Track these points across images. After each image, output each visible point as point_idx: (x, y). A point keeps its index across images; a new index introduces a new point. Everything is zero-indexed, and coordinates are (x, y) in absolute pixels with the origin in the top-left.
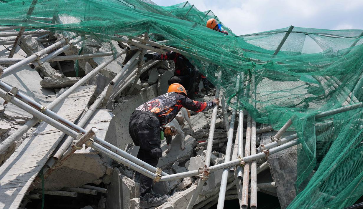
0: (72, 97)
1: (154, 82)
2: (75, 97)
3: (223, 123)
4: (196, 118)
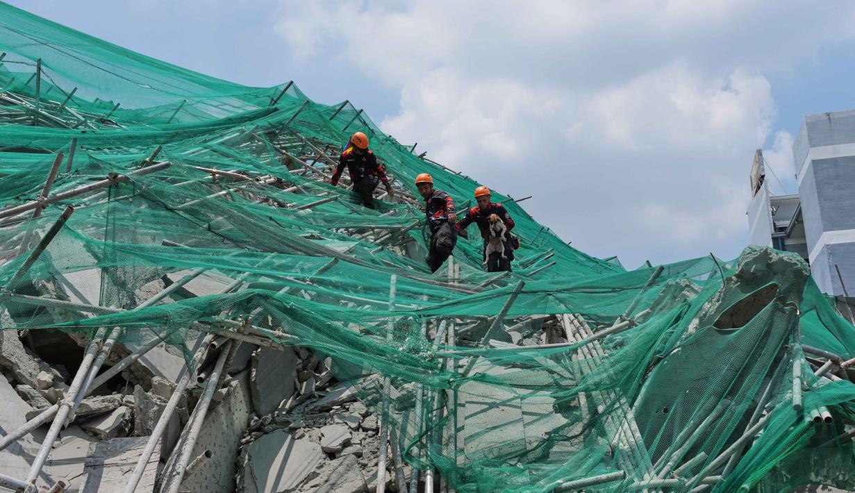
0: (117, 465)
1: (241, 367)
2: (123, 465)
3: (394, 482)
4: (340, 468)
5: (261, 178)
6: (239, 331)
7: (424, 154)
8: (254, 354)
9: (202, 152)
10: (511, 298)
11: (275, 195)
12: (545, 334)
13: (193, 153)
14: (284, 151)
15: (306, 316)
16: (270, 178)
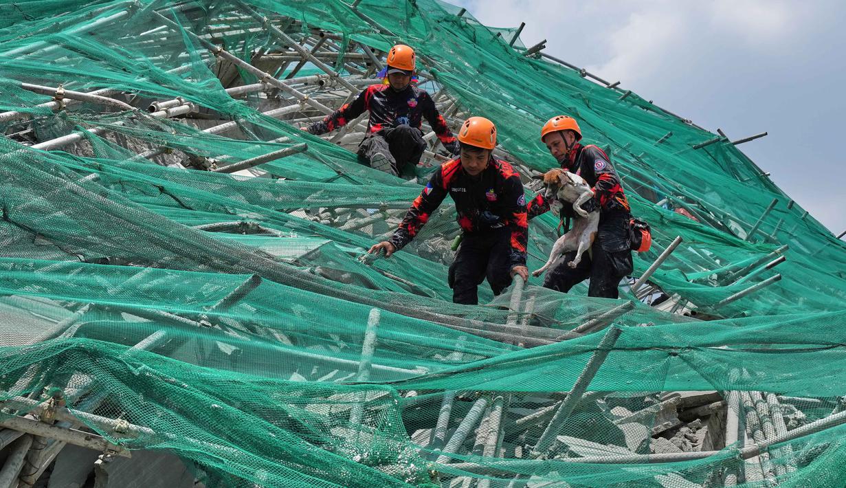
5: (160, 105)
6: (43, 421)
7: (541, 46)
8: (99, 462)
9: (46, 49)
10: (595, 358)
11: (184, 140)
12: (705, 429)
13: (26, 53)
14: (219, 48)
15: (170, 391)
16: (181, 104)
